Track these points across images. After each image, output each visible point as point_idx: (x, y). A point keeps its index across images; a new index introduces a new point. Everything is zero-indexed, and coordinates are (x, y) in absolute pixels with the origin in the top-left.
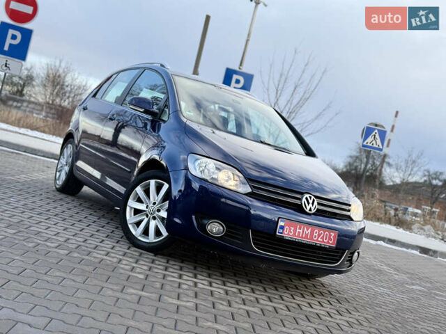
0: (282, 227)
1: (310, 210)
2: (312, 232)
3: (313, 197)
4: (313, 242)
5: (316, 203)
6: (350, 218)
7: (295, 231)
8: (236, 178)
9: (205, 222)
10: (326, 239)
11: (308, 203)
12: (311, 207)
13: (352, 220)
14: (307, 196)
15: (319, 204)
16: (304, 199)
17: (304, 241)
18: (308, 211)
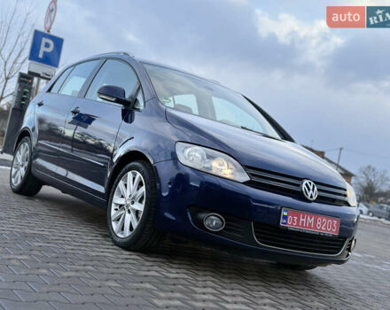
0: (285, 217)
1: (311, 197)
2: (315, 221)
3: (312, 183)
4: (317, 231)
5: (316, 189)
6: (347, 204)
7: (298, 220)
8: (231, 166)
9: (202, 216)
10: (329, 228)
11: (309, 189)
12: (313, 193)
13: (349, 205)
14: (307, 181)
15: (319, 190)
16: (304, 186)
17: (308, 230)
18: (309, 197)
